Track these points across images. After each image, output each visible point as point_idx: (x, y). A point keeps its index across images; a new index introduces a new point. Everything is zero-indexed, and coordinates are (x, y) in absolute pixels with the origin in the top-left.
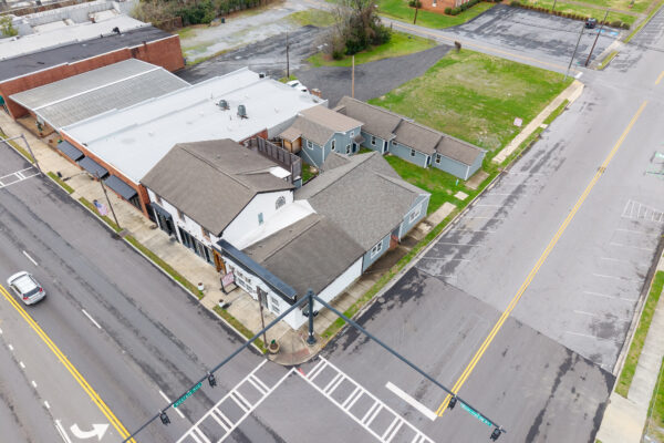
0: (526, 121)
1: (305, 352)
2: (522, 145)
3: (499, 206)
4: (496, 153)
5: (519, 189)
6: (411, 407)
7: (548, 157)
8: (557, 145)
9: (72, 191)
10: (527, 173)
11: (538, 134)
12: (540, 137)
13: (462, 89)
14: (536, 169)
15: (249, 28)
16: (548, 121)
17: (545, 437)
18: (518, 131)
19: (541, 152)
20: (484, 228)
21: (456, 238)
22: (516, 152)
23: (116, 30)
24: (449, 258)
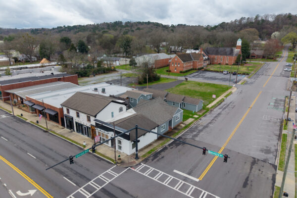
0: (217, 97)
1: (134, 162)
2: (217, 103)
3: (213, 118)
4: (208, 105)
5: (219, 114)
6: (186, 178)
7: (229, 105)
8: (231, 102)
9: (27, 120)
10: (221, 110)
11: (223, 100)
12: (224, 101)
13: (190, 90)
14: (225, 108)
15: (105, 77)
16: (226, 96)
17: (251, 185)
18: (214, 99)
19: (225, 104)
20: (208, 124)
21: (196, 127)
22: (215, 105)
23: (52, 74)
24: (195, 133)
